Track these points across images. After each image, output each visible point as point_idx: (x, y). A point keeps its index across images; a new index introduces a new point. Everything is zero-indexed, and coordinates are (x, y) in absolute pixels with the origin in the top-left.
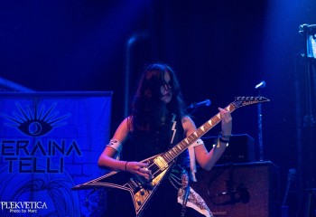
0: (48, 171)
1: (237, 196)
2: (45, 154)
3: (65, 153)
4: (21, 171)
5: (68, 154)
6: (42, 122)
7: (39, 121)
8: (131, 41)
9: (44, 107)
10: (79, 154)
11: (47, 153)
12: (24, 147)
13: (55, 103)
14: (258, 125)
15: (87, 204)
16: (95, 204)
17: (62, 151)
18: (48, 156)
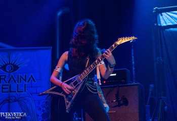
0: (18, 91)
1: (122, 102)
2: (15, 82)
4: (3, 92)
5: (28, 82)
6: (13, 65)
7: (11, 64)
8: (59, 14)
10: (35, 81)
11: (17, 82)
12: (4, 79)
15: (40, 109)
16: (44, 109)
17: (25, 80)
18: (17, 83)
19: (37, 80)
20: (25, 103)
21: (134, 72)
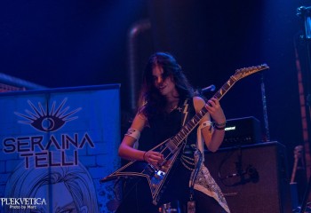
2: (59, 148)
3: (79, 146)
4: (37, 166)
7: (51, 117)
9: (55, 102)
10: (92, 146)
11: (61, 147)
12: (39, 143)
13: (66, 99)
14: (262, 106)
15: (104, 193)
16: (111, 193)
17: (76, 144)
18: (62, 150)
19: (96, 142)
20: (77, 183)
21: (267, 122)
